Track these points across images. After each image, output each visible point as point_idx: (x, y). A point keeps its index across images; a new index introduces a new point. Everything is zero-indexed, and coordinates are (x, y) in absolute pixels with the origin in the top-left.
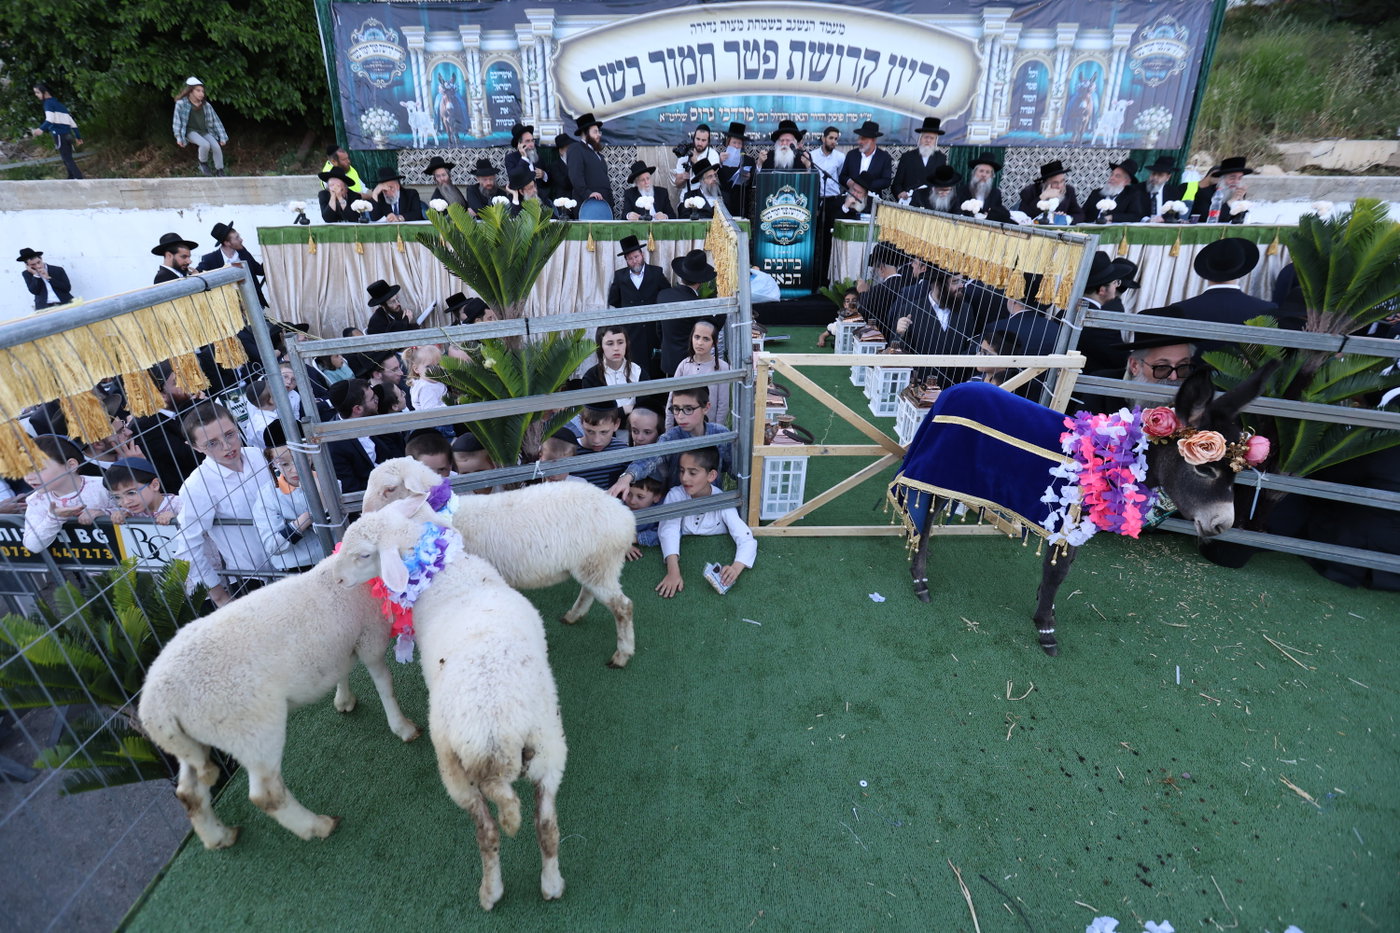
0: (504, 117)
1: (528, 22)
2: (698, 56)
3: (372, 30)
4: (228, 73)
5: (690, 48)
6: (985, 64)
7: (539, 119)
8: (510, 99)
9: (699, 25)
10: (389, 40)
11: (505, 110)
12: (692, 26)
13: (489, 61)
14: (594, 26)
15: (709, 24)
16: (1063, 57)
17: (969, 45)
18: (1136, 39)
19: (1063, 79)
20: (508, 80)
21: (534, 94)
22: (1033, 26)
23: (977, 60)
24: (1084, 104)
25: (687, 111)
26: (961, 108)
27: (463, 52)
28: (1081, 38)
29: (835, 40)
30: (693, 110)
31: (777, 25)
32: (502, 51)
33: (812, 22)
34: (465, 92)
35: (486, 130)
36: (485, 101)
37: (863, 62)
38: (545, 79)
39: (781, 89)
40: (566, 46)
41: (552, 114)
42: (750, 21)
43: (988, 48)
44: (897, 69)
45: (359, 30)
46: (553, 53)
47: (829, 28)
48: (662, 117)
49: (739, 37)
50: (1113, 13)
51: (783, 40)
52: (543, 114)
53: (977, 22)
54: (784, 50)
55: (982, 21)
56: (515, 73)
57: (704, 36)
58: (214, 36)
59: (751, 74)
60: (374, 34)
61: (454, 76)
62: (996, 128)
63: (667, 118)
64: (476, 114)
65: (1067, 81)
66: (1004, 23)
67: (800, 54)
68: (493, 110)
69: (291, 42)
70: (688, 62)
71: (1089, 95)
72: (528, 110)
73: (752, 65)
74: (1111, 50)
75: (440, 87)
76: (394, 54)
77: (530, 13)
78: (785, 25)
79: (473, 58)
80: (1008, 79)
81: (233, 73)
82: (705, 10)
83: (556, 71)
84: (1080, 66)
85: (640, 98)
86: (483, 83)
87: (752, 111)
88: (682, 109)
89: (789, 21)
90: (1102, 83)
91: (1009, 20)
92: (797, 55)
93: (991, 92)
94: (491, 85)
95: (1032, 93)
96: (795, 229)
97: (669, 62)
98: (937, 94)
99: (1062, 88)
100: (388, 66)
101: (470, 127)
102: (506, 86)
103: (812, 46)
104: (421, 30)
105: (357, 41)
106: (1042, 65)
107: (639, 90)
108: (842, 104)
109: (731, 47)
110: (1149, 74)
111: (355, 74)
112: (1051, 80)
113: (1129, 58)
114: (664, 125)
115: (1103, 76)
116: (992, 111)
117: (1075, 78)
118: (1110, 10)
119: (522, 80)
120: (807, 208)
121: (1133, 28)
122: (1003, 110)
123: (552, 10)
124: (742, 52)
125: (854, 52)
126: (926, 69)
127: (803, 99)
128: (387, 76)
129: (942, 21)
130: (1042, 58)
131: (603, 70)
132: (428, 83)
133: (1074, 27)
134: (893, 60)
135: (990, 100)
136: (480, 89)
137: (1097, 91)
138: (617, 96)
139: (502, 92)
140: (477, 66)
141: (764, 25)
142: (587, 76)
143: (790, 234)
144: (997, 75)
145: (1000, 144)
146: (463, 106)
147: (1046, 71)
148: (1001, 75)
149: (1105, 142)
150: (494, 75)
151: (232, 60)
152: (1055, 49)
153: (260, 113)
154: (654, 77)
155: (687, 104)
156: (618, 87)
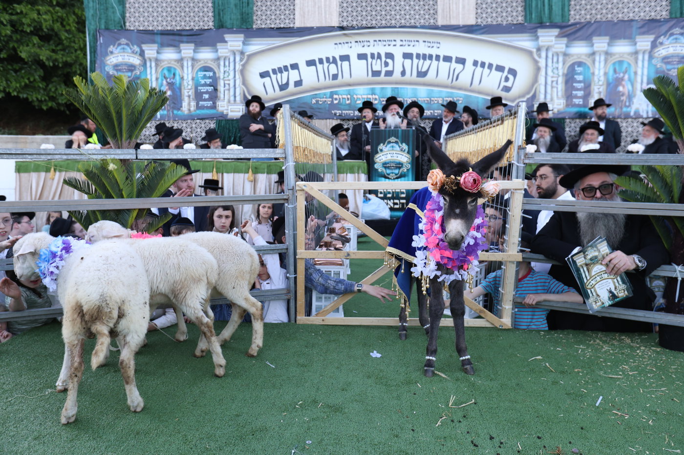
0: (205, 100)
1: (226, 42)
2: (339, 63)
3: (122, 46)
4: (29, 79)
5: (334, 58)
6: (542, 63)
7: (229, 101)
8: (210, 89)
9: (340, 43)
10: (133, 52)
11: (206, 96)
12: (336, 44)
13: (198, 66)
14: (270, 44)
15: (347, 43)
16: (600, 59)
17: (530, 53)
18: (654, 45)
19: (602, 73)
20: (210, 78)
21: (227, 86)
22: (575, 39)
23: (536, 62)
24: (621, 89)
25: (331, 97)
26: (528, 93)
27: (181, 60)
28: (612, 46)
29: (434, 52)
30: (335, 96)
31: (394, 43)
32: (207, 60)
33: (418, 41)
34: (180, 84)
35: (192, 109)
36: (193, 90)
37: (454, 65)
38: (235, 77)
39: (397, 83)
40: (250, 56)
41: (238, 99)
42: (375, 41)
43: (543, 54)
44: (479, 69)
45: (114, 46)
46: (241, 60)
47: (429, 44)
48: (314, 101)
49: (368, 51)
50: (634, 29)
51: (398, 52)
52: (232, 98)
53: (534, 38)
54: (399, 58)
55: (537, 38)
56: (214, 73)
57: (344, 50)
58: (23, 55)
59: (376, 74)
60: (124, 48)
61: (174, 74)
62: (555, 106)
63: (317, 101)
64: (186, 99)
65: (606, 74)
66: (553, 38)
67: (410, 61)
68: (198, 96)
69: (76, 61)
70: (333, 66)
71: (623, 83)
72: (222, 96)
73: (377, 68)
74: (636, 53)
75: (165, 82)
76: (136, 61)
77: (227, 37)
78: (399, 43)
79: (188, 64)
80: (561, 74)
81: (32, 79)
82: (345, 34)
83: (242, 72)
84: (614, 64)
85: (299, 88)
86: (193, 79)
87: (377, 97)
88: (328, 96)
89: (402, 41)
90: (632, 75)
91: (557, 37)
92: (408, 62)
93: (549, 82)
94: (198, 80)
95: (580, 82)
96: (400, 168)
97: (319, 66)
98: (509, 84)
99: (602, 78)
100: (131, 68)
101: (181, 107)
102: (208, 81)
103: (418, 56)
104: (155, 47)
105: (112, 53)
106: (585, 64)
107: (298, 83)
108: (441, 92)
109: (362, 57)
110: (669, 67)
111: (108, 73)
112: (593, 74)
113: (651, 57)
114: (315, 106)
115: (633, 70)
116: (551, 95)
117: (611, 72)
118: (632, 27)
119: (219, 77)
120: (408, 153)
121: (651, 38)
122: (560, 94)
123: (242, 35)
124: (370, 60)
125: (447, 59)
126: (500, 69)
127: (413, 89)
128: (129, 74)
129: (509, 39)
130: (584, 59)
131: (274, 71)
132: (157, 79)
133: (606, 39)
134: (475, 63)
135: (549, 88)
136: (191, 83)
137: (630, 80)
138: (283, 87)
139: (205, 85)
140: (190, 69)
141: (385, 43)
142: (263, 75)
143: (397, 171)
144: (552, 71)
145: (560, 116)
146: (179, 94)
147: (589, 67)
148: (555, 71)
149: (641, 113)
150: (201, 74)
151: (33, 72)
152: (594, 54)
153: (47, 105)
154: (309, 76)
155: (331, 92)
156: (284, 82)
